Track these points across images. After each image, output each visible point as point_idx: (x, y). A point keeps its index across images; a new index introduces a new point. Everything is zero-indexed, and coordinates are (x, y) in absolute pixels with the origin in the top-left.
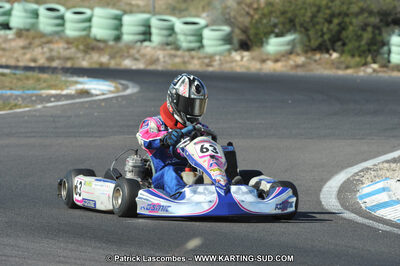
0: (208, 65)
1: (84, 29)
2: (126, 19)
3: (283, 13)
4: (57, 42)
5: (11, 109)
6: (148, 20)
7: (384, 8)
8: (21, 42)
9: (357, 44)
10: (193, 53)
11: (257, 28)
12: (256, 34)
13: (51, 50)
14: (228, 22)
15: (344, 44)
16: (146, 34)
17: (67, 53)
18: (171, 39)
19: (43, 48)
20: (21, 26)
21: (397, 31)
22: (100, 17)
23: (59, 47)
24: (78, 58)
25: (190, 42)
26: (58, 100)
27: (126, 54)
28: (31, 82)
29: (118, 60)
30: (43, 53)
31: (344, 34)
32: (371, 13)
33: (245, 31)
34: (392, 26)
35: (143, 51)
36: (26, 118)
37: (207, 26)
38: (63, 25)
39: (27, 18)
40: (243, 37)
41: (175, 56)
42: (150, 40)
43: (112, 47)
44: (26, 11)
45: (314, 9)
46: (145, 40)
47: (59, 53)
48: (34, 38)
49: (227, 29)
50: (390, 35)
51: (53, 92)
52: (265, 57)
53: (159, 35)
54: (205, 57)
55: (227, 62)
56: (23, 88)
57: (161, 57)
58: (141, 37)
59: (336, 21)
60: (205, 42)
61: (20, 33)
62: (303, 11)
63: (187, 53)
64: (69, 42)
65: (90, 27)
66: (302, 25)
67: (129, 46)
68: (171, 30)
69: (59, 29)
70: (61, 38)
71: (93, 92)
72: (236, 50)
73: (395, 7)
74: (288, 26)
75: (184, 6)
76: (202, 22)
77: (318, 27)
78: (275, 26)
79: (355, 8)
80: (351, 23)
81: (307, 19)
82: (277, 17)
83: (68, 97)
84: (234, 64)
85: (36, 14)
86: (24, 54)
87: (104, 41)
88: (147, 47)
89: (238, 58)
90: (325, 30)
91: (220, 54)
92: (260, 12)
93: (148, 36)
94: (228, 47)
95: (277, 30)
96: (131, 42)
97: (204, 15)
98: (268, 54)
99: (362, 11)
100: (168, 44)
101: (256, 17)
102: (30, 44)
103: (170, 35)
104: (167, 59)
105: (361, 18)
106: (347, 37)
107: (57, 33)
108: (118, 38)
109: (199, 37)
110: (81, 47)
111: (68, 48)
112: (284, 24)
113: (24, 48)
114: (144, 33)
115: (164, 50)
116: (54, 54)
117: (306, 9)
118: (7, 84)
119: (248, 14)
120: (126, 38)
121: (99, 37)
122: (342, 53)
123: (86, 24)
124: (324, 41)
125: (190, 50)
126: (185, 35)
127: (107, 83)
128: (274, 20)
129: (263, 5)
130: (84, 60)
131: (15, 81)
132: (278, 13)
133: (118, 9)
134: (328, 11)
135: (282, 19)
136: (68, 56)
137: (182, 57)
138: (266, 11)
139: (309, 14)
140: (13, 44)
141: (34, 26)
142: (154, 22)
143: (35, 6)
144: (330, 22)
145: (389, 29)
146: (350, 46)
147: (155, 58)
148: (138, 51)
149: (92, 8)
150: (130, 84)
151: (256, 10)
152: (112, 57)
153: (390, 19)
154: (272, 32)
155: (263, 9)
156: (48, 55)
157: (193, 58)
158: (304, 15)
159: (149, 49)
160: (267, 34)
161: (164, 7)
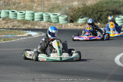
0: (61, 27)
1: (23, 17)
2: (36, 14)
3: (83, 11)
4: (15, 21)
5: (10, 40)
6: (42, 14)
7: (113, 9)
8: (4, 22)
9: (105, 20)
10: (56, 24)
11: (75, 16)
12: (75, 18)
13: (13, 24)
14: (66, 14)
15: (101, 20)
16: (42, 18)
17: (18, 25)
18: (49, 20)
19: (11, 23)
20: (4, 17)
21: (117, 16)
22: (28, 13)
23: (16, 23)
24: (21, 26)
25: (55, 20)
26: (23, 38)
27: (36, 25)
28: (13, 33)
29: (34, 26)
30: (11, 25)
31: (101, 17)
32: (109, 11)
33: (71, 17)
34: (116, 15)
35: (41, 24)
36: (16, 43)
37: (60, 16)
38: (16, 16)
39: (6, 14)
40: (71, 19)
41: (51, 25)
42: (43, 20)
43: (31, 22)
44: (5, 12)
45: (92, 10)
46: (41, 20)
47: (16, 24)
48: (8, 20)
49: (66, 16)
50: (115, 17)
51: (20, 35)
52: (78, 25)
53: (46, 18)
54: (60, 25)
55: (66, 26)
56: (11, 35)
57: (46, 25)
58: (40, 19)
59: (99, 13)
60: (60, 20)
61: (4, 19)
62: (89, 11)
63: (54, 24)
64: (19, 21)
65: (25, 17)
66: (89, 15)
67: (37, 22)
68: (49, 17)
69: (16, 17)
70: (16, 20)
71: (32, 35)
72: (69, 23)
73: (117, 9)
74: (84, 15)
75: (53, 10)
76: (59, 14)
77: (94, 15)
78: (81, 15)
79: (104, 9)
80: (103, 14)
81: (90, 13)
82: (81, 13)
83: (26, 37)
84: (69, 27)
85: (8, 13)
86: (5, 25)
87: (29, 21)
88: (42, 22)
89: (70, 25)
90: (96, 16)
91: (64, 24)
92: (76, 11)
93: (42, 19)
94: (66, 22)
95: (81, 17)
96: (37, 21)
97: (59, 12)
98: (79, 24)
99: (107, 10)
100: (48, 21)
101: (75, 13)
102: (7, 22)
103: (49, 19)
104: (48, 26)
105: (106, 12)
106: (102, 18)
107: (15, 19)
108: (33, 20)
109: (58, 19)
110: (22, 23)
111: (18, 23)
112: (83, 15)
113: (5, 23)
114: (41, 18)
115: (48, 23)
116: (14, 25)
117: (90, 10)
118: (6, 33)
119: (72, 11)
120: (36, 20)
121: (27, 20)
122: (101, 23)
123: (24, 16)
124: (96, 19)
125: (55, 23)
126: (54, 18)
127: (35, 33)
128: (80, 13)
129: (76, 9)
130: (23, 26)
131: (8, 33)
132: (81, 11)
133: (33, 11)
134: (96, 10)
135: (82, 13)
136: (19, 25)
137: (53, 25)
138: (78, 11)
139: (91, 11)
140: (2, 22)
141: (8, 17)
142: (44, 15)
143: (8, 11)
144: (97, 14)
145: (115, 15)
146: (103, 21)
147: (45, 26)
148: (40, 24)
149: (25, 11)
150: (42, 33)
151: (75, 10)
152: (32, 25)
153: (115, 12)
154: (80, 17)
155: (77, 10)
156: (12, 25)
157: (56, 25)
158: (89, 12)
159: (43, 23)
160: (78, 18)
161: (46, 10)
